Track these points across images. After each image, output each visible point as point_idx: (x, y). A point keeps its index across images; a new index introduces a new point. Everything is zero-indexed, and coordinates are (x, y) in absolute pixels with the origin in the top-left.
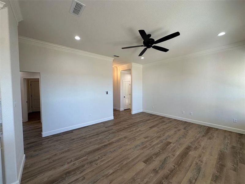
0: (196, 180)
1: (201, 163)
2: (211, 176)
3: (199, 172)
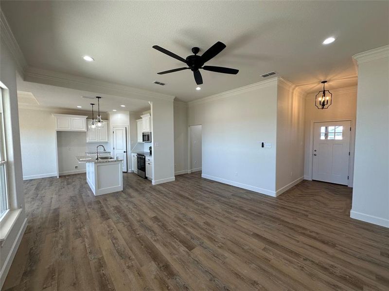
0: (113, 243)
1: (127, 265)
2: (106, 261)
3: (118, 252)
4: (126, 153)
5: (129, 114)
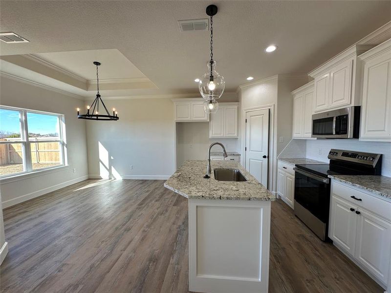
4: (267, 159)
5: (277, 81)
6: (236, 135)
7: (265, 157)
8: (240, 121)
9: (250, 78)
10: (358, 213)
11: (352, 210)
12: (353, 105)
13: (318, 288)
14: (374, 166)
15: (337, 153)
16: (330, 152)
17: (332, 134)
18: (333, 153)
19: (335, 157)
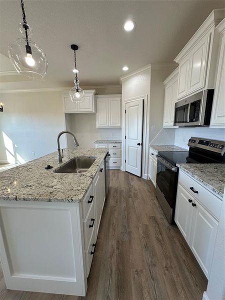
4: (141, 146)
5: (150, 71)
6: (119, 125)
7: (139, 144)
8: (123, 112)
9: (125, 69)
10: (194, 205)
11: (190, 201)
12: (206, 88)
13: (144, 280)
14: (222, 155)
15: (195, 141)
16: (190, 140)
17: (186, 122)
18: (192, 140)
19: (193, 145)
